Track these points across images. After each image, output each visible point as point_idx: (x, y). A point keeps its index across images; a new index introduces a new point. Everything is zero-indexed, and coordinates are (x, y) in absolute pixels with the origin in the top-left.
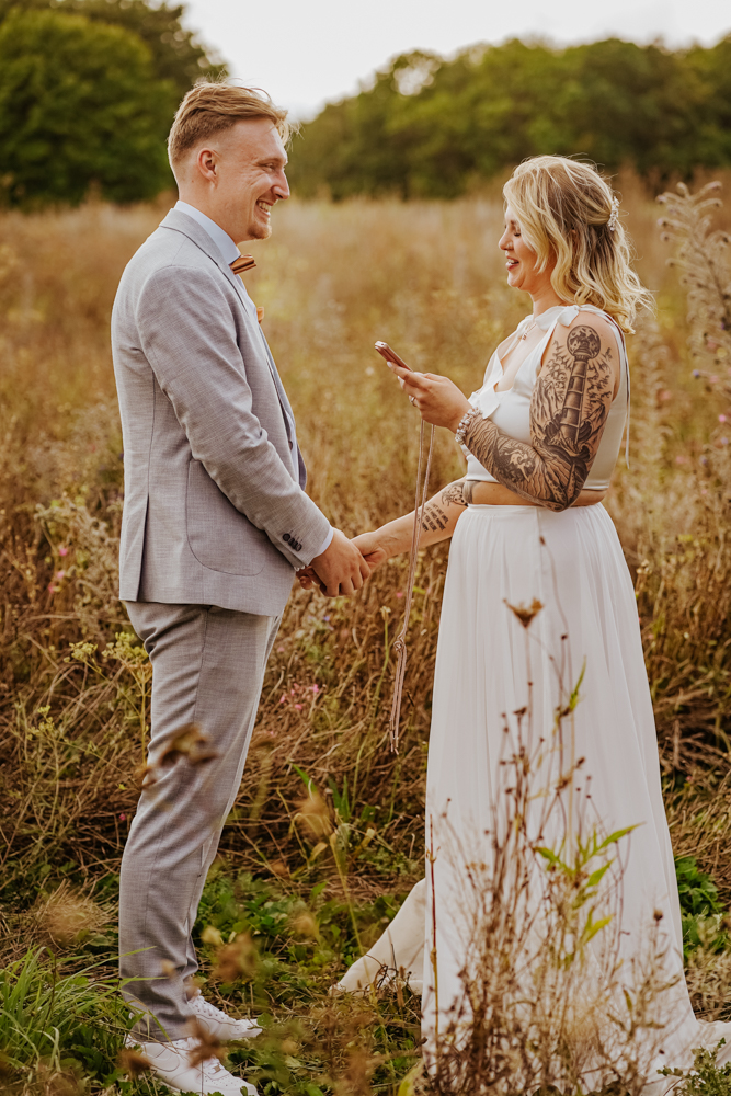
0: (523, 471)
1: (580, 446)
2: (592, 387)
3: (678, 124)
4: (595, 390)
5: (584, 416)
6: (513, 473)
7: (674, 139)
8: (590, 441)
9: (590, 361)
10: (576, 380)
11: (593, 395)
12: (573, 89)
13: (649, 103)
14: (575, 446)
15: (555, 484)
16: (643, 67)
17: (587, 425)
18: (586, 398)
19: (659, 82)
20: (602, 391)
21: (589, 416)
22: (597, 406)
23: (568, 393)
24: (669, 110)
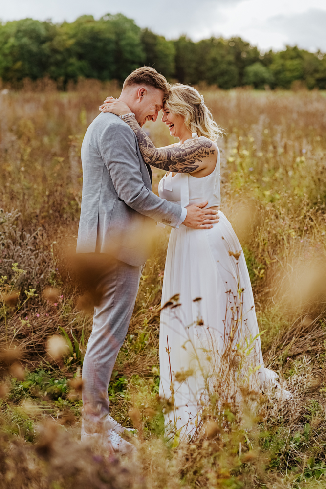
0: (148, 145)
1: (176, 161)
2: (197, 154)
3: (59, 57)
4: (197, 156)
5: (186, 158)
6: (143, 142)
7: (58, 64)
8: (180, 163)
9: (203, 147)
10: (194, 148)
11: (195, 156)
12: (12, 41)
13: (46, 47)
14: (175, 159)
15: (157, 157)
16: (43, 32)
17: (184, 160)
18: (193, 155)
19: (50, 39)
20: (198, 158)
21: (188, 159)
22: (193, 160)
23: (189, 148)
24: (55, 51)
